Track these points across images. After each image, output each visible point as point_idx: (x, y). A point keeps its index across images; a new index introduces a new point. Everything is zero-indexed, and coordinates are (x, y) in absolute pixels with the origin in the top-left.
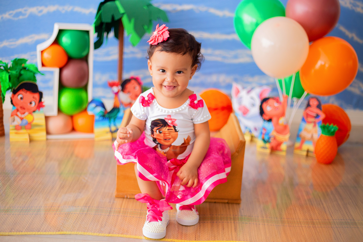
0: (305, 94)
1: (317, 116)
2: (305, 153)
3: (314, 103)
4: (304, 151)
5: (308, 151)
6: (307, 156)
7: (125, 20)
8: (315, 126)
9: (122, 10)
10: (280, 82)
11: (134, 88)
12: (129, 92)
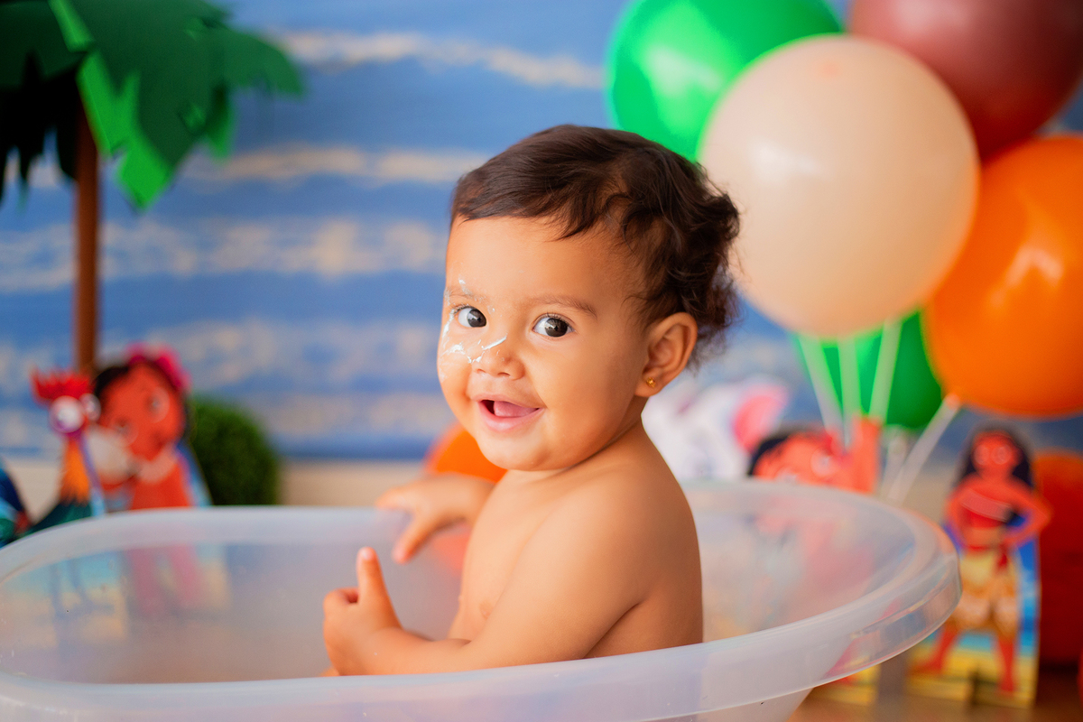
0: (948, 410)
1: (1014, 518)
2: (960, 692)
3: (996, 457)
4: (956, 679)
5: (977, 681)
6: (974, 703)
7: (92, 80)
8: (1003, 562)
9: (76, 35)
10: (832, 356)
11: (149, 403)
12: (123, 422)
